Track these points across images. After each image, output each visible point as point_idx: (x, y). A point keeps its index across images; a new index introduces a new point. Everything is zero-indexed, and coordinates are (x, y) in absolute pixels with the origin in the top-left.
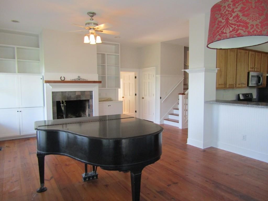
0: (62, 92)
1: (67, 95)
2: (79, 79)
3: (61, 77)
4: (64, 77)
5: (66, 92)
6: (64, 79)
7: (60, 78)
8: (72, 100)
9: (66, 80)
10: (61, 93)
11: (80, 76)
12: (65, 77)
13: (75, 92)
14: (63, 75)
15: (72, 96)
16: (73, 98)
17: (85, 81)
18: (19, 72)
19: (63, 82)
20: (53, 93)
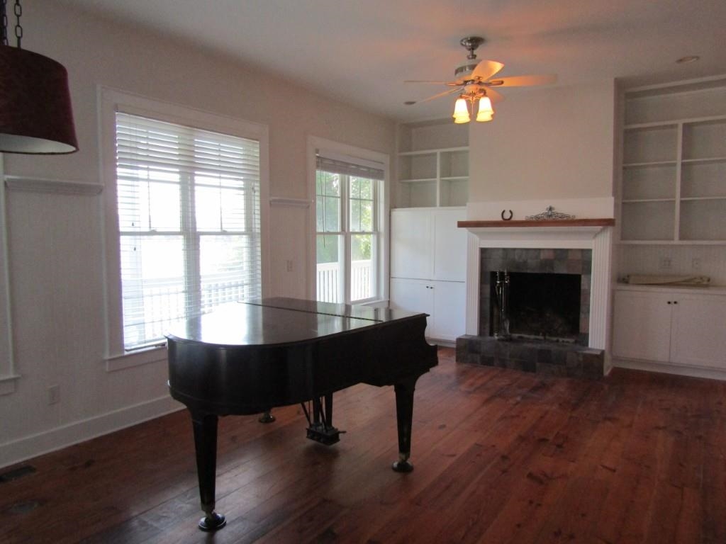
0: (504, 250)
1: (516, 257)
2: (550, 216)
3: (504, 212)
4: (511, 212)
5: (514, 249)
6: (511, 217)
7: (501, 214)
8: (529, 271)
9: (515, 218)
10: (501, 252)
11: (553, 206)
12: (513, 212)
13: (540, 249)
14: (508, 205)
15: (529, 261)
16: (532, 267)
17: (565, 219)
18: (442, 205)
19: (507, 222)
20: (483, 251)
